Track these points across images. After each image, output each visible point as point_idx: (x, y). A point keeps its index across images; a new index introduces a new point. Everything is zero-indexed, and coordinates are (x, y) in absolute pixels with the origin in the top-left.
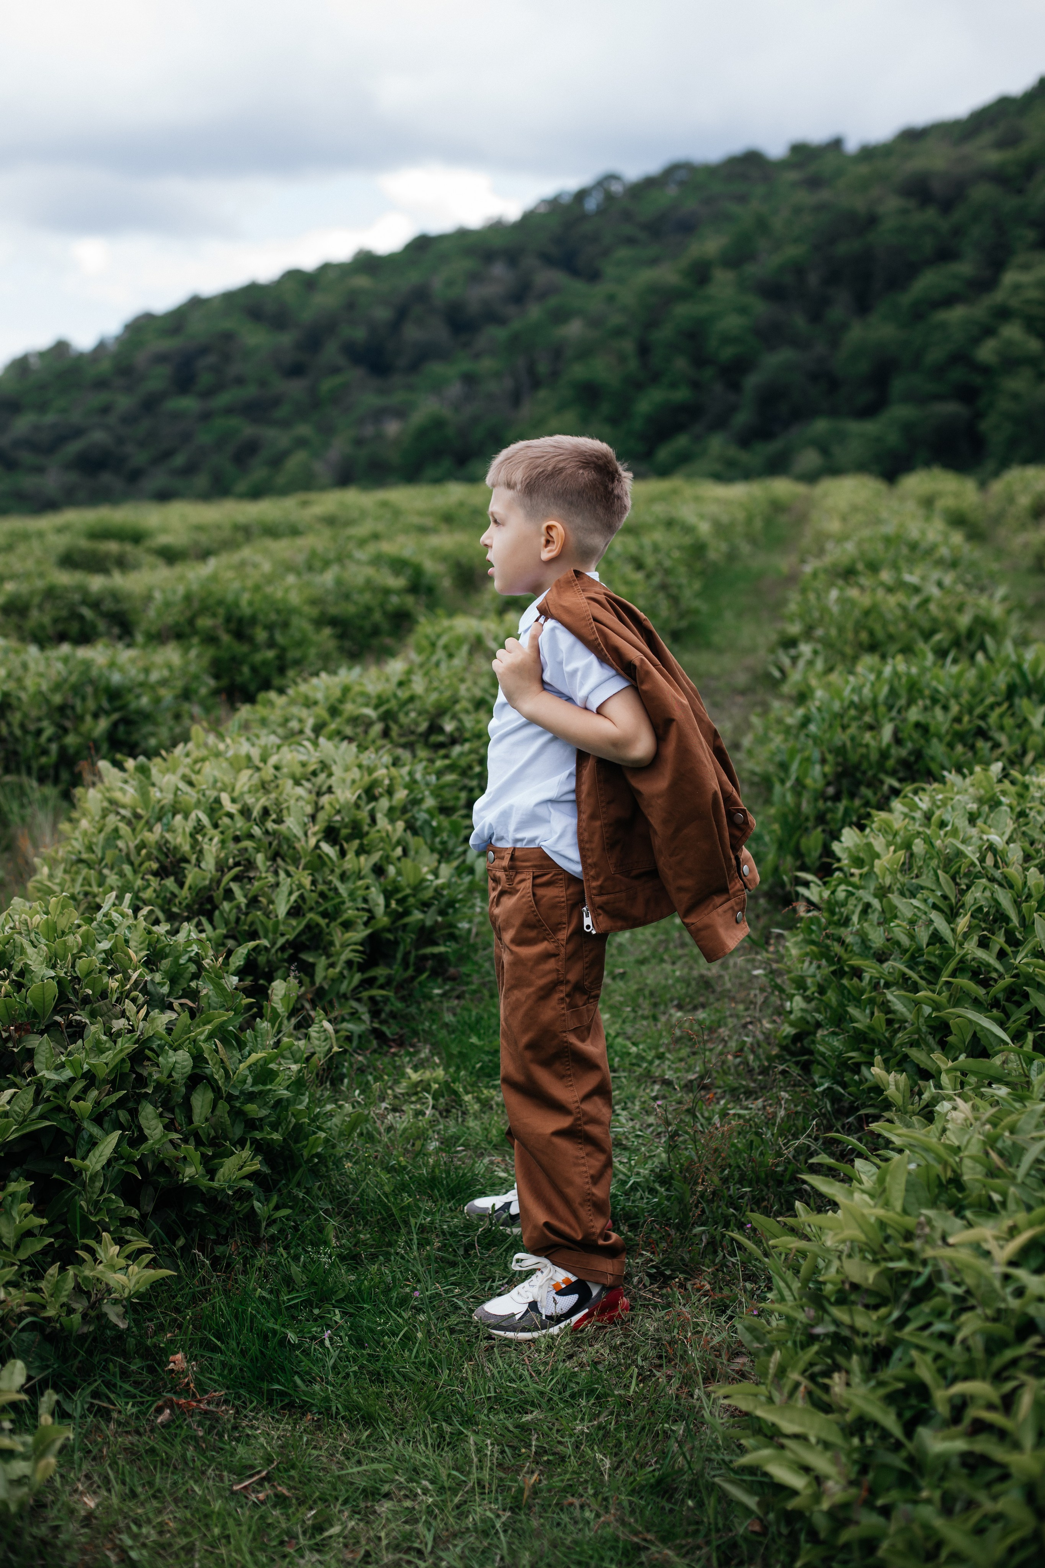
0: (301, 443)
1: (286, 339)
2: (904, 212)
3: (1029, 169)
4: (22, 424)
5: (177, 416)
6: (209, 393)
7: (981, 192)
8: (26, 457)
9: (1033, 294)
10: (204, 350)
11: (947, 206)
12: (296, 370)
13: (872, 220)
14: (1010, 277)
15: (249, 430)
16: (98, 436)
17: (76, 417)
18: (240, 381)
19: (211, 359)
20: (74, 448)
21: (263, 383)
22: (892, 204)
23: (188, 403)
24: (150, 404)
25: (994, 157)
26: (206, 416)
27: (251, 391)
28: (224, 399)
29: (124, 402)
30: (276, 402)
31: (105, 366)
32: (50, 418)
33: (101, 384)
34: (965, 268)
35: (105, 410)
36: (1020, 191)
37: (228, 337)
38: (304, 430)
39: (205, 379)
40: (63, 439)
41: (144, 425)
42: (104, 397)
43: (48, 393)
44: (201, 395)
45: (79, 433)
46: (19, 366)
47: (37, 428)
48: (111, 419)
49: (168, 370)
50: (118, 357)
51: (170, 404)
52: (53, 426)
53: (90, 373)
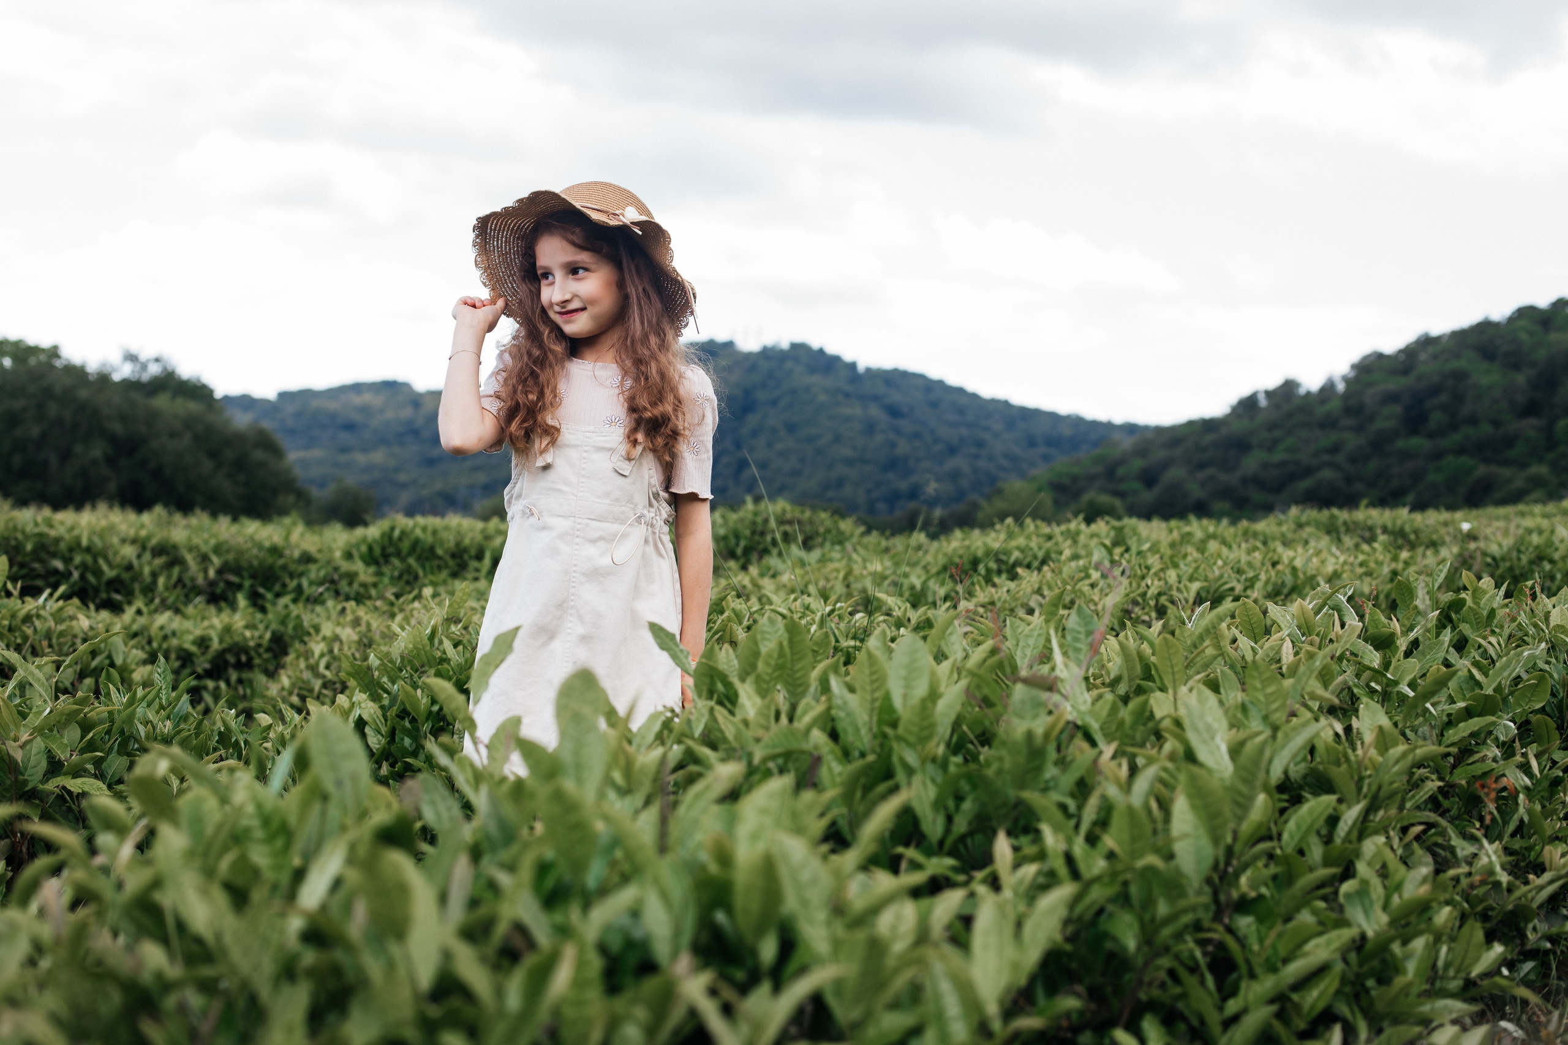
0: (1537, 483)
1: (1520, 379)
4: (1251, 463)
5: (1407, 455)
6: (1439, 433)
10: (1435, 390)
12: (1531, 409)
15: (1482, 470)
16: (1326, 474)
17: (1303, 456)
18: (1473, 421)
19: (1444, 398)
21: (1496, 423)
23: (1418, 443)
24: (1379, 444)
26: (1438, 455)
27: (1484, 431)
28: (1457, 437)
29: (1353, 441)
30: (1510, 442)
31: (1335, 405)
32: (1278, 456)
33: (1329, 423)
35: (1335, 449)
37: (1460, 376)
38: (1540, 469)
39: (1436, 418)
40: (1293, 477)
41: (1374, 464)
42: (1334, 437)
43: (1277, 433)
44: (1431, 435)
45: (1308, 471)
46: (1248, 405)
47: (1265, 466)
48: (1340, 458)
49: (1397, 409)
50: (1346, 396)
51: (1400, 444)
52: (1282, 464)
53: (1320, 411)
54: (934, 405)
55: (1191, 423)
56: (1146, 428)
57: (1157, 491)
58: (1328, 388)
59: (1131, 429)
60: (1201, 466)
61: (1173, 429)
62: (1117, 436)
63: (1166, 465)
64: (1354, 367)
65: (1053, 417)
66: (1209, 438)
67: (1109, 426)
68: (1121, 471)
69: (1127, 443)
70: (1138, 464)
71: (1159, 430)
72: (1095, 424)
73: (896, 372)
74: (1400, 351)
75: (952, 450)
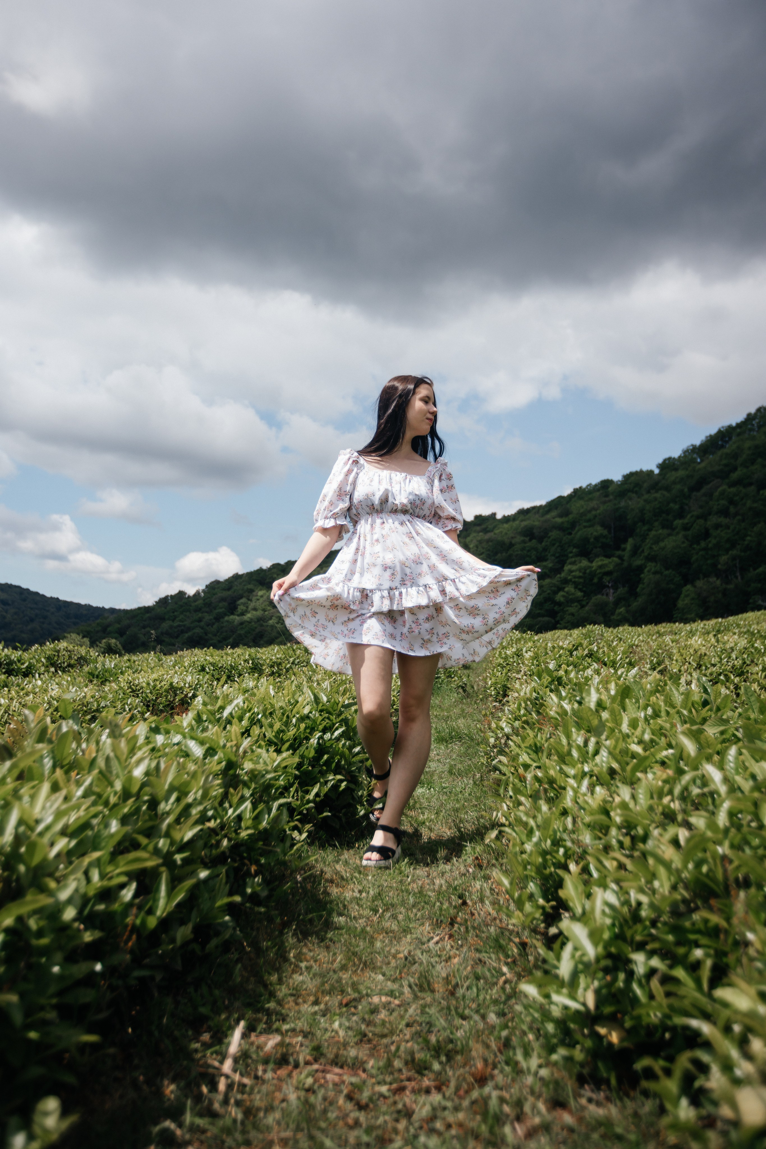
2: (524, 542)
3: (573, 524)
4: (165, 625)
6: (243, 614)
7: (554, 534)
8: (167, 639)
9: (577, 574)
11: (540, 540)
13: (511, 545)
14: (567, 568)
16: (197, 630)
17: (187, 623)
20: (187, 635)
21: (264, 610)
22: (519, 539)
24: (218, 618)
25: (559, 520)
27: (259, 613)
29: (207, 617)
31: (200, 602)
32: (176, 624)
33: (198, 610)
34: (549, 564)
35: (200, 620)
36: (570, 534)
39: (241, 608)
40: (182, 632)
41: (215, 626)
42: (200, 615)
43: (176, 613)
44: (238, 615)
45: (189, 629)
46: (163, 602)
47: (171, 627)
48: (202, 624)
49: (225, 604)
50: (204, 599)
51: (226, 618)
52: (179, 626)
53: (193, 604)
54: (24, 600)
55: (139, 609)
56: (120, 610)
57: (125, 637)
58: (197, 594)
59: (112, 611)
60: (144, 627)
61: (131, 611)
62: (106, 615)
63: (128, 627)
64: (207, 586)
65: (78, 605)
66: (148, 615)
67: (103, 609)
68: (109, 629)
69: (112, 618)
70: (117, 626)
71: (125, 611)
72: (97, 608)
73: (7, 584)
74: (226, 581)
75: (32, 620)
